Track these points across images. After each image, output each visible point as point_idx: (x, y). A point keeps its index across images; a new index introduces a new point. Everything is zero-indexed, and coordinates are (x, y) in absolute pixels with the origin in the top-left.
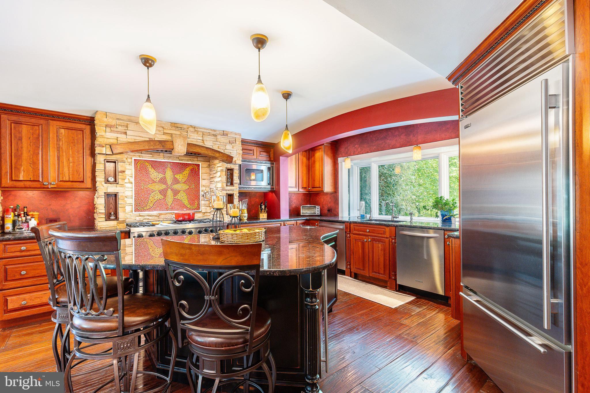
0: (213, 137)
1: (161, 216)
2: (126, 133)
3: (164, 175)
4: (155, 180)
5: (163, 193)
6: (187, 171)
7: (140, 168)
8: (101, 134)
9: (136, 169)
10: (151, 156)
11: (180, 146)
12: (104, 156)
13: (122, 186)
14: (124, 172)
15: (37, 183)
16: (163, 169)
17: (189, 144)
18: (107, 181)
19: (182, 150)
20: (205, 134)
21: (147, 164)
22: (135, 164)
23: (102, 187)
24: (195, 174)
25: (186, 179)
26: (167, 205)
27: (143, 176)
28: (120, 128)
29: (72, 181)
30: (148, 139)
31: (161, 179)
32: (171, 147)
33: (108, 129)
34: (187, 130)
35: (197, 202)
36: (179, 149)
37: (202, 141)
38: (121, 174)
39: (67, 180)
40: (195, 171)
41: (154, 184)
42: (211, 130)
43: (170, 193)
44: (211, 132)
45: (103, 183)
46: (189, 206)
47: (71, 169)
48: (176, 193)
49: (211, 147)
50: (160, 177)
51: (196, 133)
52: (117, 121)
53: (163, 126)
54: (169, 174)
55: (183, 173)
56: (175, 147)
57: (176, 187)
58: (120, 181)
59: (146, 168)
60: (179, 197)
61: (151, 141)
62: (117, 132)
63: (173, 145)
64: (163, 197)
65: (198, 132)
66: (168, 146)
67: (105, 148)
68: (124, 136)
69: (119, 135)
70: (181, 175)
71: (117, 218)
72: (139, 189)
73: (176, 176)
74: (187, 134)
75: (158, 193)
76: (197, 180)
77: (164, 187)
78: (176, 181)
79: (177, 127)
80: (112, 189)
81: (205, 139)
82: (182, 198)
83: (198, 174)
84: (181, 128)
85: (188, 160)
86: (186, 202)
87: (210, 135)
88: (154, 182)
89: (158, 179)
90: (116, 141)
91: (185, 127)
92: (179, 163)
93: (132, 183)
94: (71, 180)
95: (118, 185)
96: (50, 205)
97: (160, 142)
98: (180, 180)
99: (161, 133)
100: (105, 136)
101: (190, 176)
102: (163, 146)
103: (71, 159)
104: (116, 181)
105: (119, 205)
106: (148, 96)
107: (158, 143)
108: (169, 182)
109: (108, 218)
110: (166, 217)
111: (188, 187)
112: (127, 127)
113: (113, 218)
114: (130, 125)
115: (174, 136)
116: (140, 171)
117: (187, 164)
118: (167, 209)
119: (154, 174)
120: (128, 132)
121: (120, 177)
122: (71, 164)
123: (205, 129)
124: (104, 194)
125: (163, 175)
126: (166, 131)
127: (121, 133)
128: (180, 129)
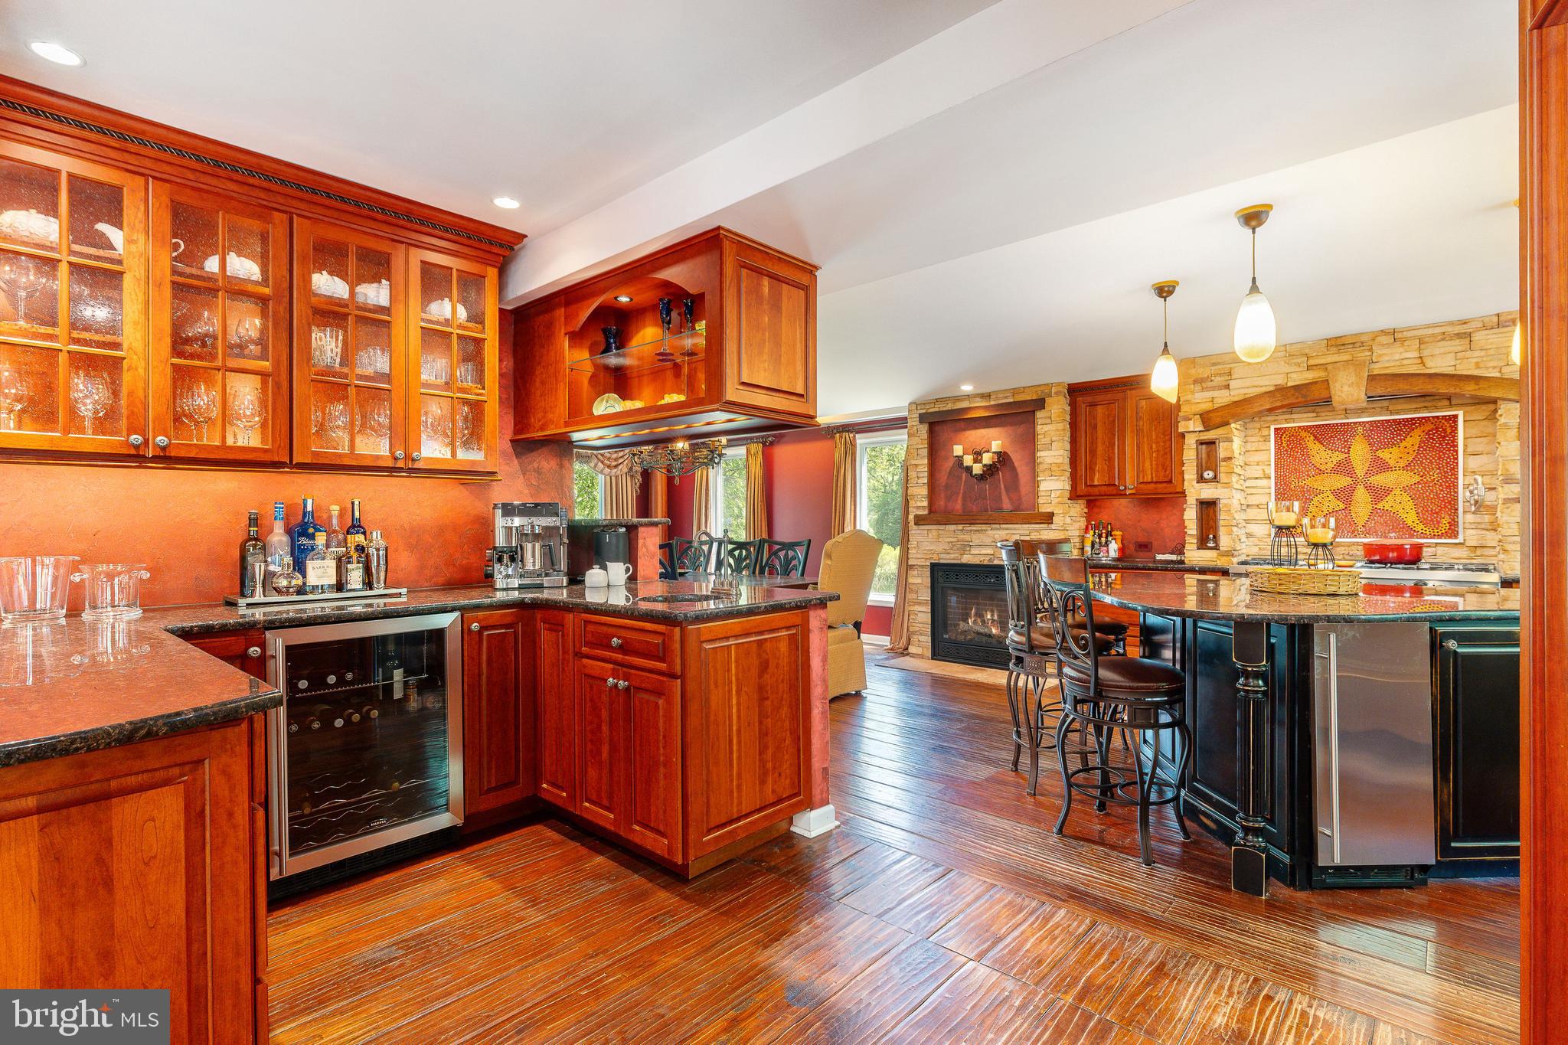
0: (1457, 342)
1: (1338, 549)
2: (1227, 387)
3: (1347, 455)
4: (1322, 467)
5: (1345, 495)
6: (1414, 439)
7: (1288, 446)
8: (1186, 398)
9: (1279, 449)
10: (1315, 415)
11: (1346, 388)
12: (1196, 434)
13: (1228, 485)
14: (1230, 459)
15: (1112, 488)
16: (1345, 441)
17: (1372, 378)
18: (1201, 479)
19: (1352, 395)
20: (1427, 339)
21: (1303, 434)
22: (1276, 438)
23: (1192, 490)
24: (1440, 444)
25: (1410, 459)
26: (1353, 523)
27: (1294, 461)
28: (1218, 380)
29: (1156, 482)
30: (1272, 388)
31: (1339, 464)
32: (1324, 394)
33: (1198, 387)
34: (1371, 343)
35: (1447, 517)
36: (1343, 395)
37: (1419, 361)
38: (1224, 463)
39: (1150, 480)
40: (1442, 434)
41: (1319, 477)
42: (1451, 323)
43: (1361, 495)
44: (1449, 329)
45: (1194, 483)
46: (1420, 527)
47: (1154, 463)
48: (1379, 494)
49: (1450, 370)
50: (1335, 460)
51: (1398, 344)
52: (1213, 368)
53: (1307, 351)
54: (1359, 452)
55: (1402, 445)
56: (1333, 392)
57: (1380, 480)
58: (1222, 477)
59: (1300, 444)
60: (1387, 504)
61: (1280, 390)
62: (1213, 388)
63: (1328, 388)
64: (1342, 506)
65: (1403, 340)
66: (1317, 394)
67: (1191, 422)
68: (1225, 392)
69: (1216, 394)
70: (1394, 450)
71: (1216, 548)
72: (1284, 490)
73: (1380, 453)
74: (1369, 353)
75: (1331, 497)
76: (1449, 457)
77: (1343, 481)
78: (1383, 467)
79: (1344, 345)
80: (1208, 492)
81: (1425, 353)
82: (1398, 507)
83: (1453, 441)
84: (1354, 343)
85: (1416, 410)
86: (1411, 518)
87: (1443, 339)
88: (1320, 472)
89: (1330, 465)
90: (1211, 404)
91: (1364, 338)
92: (1389, 420)
93: (1270, 478)
94: (1154, 480)
95: (1219, 485)
96: (1139, 521)
97: (1296, 388)
98: (1392, 463)
99: (1301, 369)
100: (1193, 401)
101: (1426, 450)
102: (1304, 396)
103: (1154, 446)
104: (1215, 477)
105: (1221, 522)
106: (1166, 343)
107: (1292, 391)
108: (1360, 471)
109: (1202, 544)
110: (1351, 553)
111: (1417, 478)
112: (1230, 374)
113: (1211, 544)
114: (1236, 370)
115: (1330, 367)
116: (1287, 450)
117: (1413, 419)
118: (1353, 532)
119: (1321, 455)
120: (1233, 384)
121: (1222, 469)
122: (1154, 455)
123: (1428, 326)
124: (1195, 502)
125: (1343, 456)
126: (1312, 362)
127: (1220, 388)
128: (1351, 346)
